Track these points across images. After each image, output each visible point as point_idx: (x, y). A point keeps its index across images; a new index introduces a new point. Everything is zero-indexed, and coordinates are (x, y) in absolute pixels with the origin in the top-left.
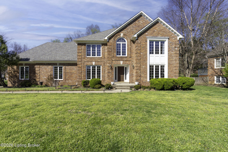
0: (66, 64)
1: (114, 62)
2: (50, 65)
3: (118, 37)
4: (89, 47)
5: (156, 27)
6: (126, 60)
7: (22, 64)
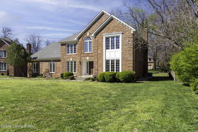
0: (57, 60)
1: (82, 58)
2: (47, 62)
3: (85, 36)
4: (68, 46)
5: (111, 24)
6: (91, 55)
7: (34, 62)
